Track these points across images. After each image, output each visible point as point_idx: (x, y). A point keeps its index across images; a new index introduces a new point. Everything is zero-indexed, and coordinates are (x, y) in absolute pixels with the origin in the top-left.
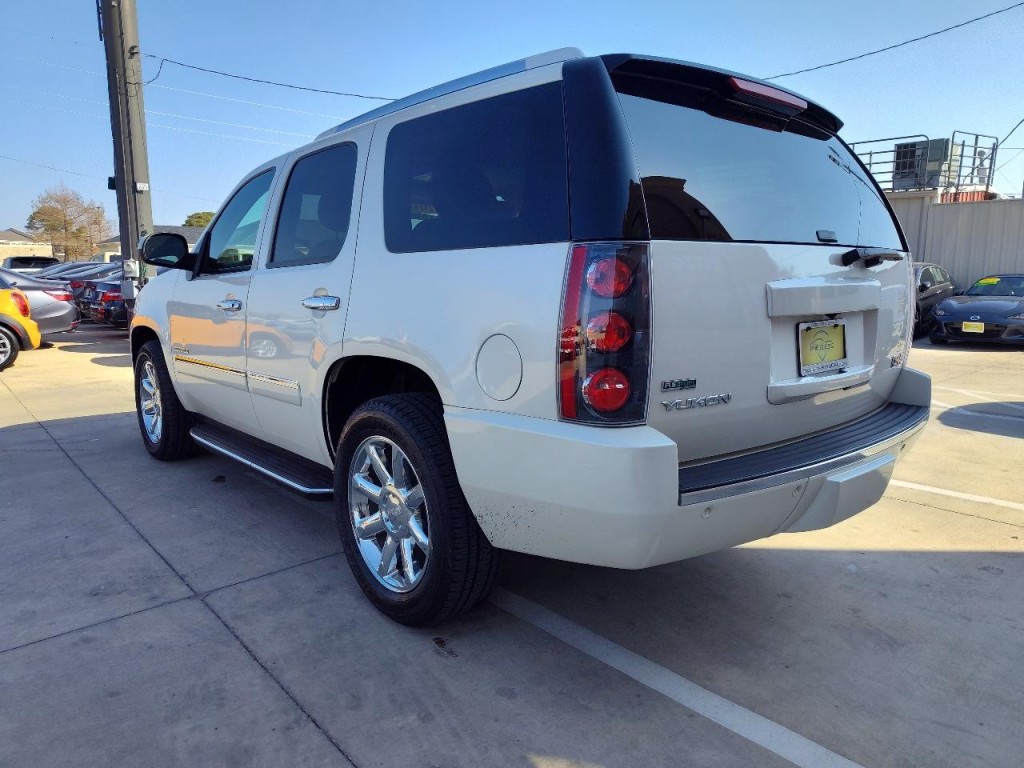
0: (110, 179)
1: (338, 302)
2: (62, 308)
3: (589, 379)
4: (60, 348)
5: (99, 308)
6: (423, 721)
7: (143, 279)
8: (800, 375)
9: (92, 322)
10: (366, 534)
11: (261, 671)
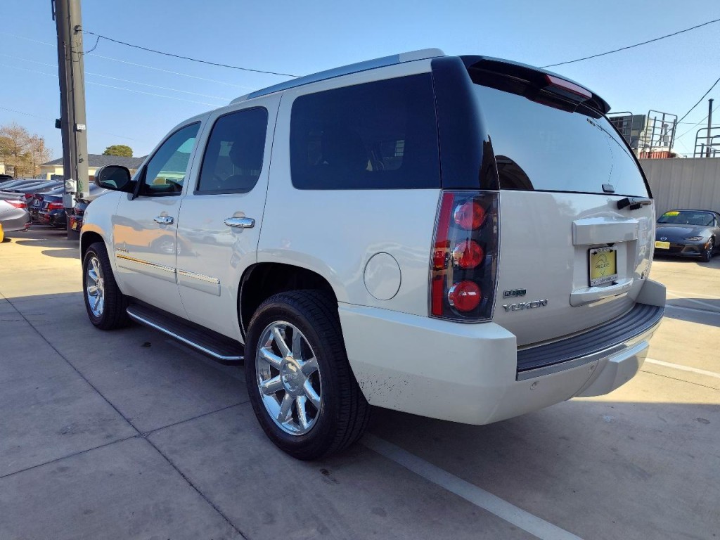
0: (57, 121)
1: (253, 222)
2: (19, 213)
3: (454, 287)
4: (17, 242)
5: (46, 214)
6: (322, 533)
7: (79, 194)
8: (590, 286)
9: (38, 223)
10: (268, 391)
11: (197, 494)
